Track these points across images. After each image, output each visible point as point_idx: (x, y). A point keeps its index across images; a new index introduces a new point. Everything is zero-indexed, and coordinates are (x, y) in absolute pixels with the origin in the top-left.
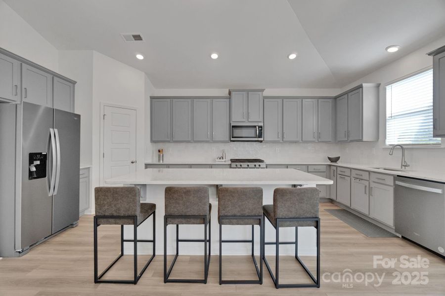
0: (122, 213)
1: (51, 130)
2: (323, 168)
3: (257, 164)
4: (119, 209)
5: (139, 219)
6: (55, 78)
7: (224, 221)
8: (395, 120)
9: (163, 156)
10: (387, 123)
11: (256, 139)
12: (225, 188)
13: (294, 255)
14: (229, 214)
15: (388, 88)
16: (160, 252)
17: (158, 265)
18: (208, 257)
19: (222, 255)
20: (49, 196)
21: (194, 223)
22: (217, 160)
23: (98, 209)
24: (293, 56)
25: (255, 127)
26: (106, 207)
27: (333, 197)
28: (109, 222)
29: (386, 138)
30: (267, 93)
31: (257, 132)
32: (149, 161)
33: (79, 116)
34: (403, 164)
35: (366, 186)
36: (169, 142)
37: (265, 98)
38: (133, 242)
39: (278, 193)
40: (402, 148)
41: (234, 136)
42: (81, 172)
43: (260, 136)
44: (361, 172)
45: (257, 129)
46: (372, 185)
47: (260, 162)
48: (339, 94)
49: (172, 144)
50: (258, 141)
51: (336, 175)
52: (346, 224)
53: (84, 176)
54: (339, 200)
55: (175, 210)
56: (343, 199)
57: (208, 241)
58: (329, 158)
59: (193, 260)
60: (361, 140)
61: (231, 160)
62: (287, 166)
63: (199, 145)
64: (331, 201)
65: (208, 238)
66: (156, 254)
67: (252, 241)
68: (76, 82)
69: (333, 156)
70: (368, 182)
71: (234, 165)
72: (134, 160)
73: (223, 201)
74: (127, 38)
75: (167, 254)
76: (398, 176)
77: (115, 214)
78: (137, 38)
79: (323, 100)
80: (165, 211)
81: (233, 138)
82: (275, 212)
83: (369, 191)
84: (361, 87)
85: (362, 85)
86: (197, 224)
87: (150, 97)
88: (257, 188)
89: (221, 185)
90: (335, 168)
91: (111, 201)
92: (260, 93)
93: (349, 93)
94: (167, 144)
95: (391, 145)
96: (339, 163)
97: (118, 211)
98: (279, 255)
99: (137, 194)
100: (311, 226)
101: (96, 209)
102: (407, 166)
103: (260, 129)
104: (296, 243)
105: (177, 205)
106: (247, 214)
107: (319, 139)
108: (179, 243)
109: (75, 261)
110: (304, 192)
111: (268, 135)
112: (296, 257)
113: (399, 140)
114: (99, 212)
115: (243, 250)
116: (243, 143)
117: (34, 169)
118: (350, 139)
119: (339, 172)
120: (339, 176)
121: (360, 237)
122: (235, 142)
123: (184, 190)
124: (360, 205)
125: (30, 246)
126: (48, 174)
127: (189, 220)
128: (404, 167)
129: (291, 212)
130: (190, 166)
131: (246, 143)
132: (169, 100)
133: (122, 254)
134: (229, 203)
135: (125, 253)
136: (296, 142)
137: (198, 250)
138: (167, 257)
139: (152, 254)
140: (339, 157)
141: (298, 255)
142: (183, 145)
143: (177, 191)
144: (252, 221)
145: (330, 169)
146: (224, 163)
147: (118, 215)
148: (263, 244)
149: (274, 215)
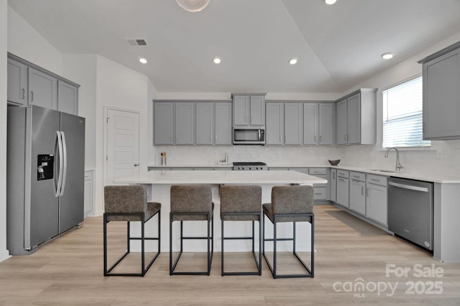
0: (131, 210)
1: (58, 132)
2: (324, 171)
3: (259, 167)
4: (127, 207)
5: (147, 216)
6: (59, 81)
7: (225, 217)
8: (392, 123)
9: (165, 159)
10: (384, 127)
11: (259, 143)
12: (227, 186)
13: (292, 251)
14: (230, 211)
15: (385, 93)
16: (165, 249)
17: (164, 261)
18: (210, 253)
19: (224, 251)
20: (56, 196)
21: (198, 220)
22: (219, 163)
23: (108, 206)
24: (293, 62)
25: (257, 130)
26: (115, 205)
27: (333, 199)
28: (118, 218)
29: (382, 141)
30: (269, 97)
31: (260, 135)
32: (152, 164)
33: (83, 119)
34: (398, 166)
35: (362, 187)
36: (171, 145)
37: (267, 102)
38: (141, 240)
39: (276, 191)
40: (397, 150)
41: (237, 139)
42: (86, 174)
43: (262, 139)
44: (358, 173)
45: (259, 133)
46: (369, 186)
47: (261, 165)
48: (338, 98)
49: (175, 147)
50: (260, 144)
51: (335, 178)
52: (344, 224)
53: (88, 178)
54: (339, 202)
55: (180, 207)
56: (342, 201)
57: (211, 238)
58: (330, 161)
59: (196, 256)
60: (359, 144)
61: (233, 163)
62: (288, 169)
63: (202, 148)
64: (332, 203)
65: (211, 236)
66: (161, 251)
67: (253, 238)
68: (80, 86)
69: (333, 159)
70: (365, 183)
71: (236, 167)
72: (137, 163)
73: (225, 198)
74: (131, 42)
75: (173, 251)
76: (391, 177)
77: (124, 211)
78: (141, 42)
79: (324, 104)
80: (171, 208)
81: (236, 142)
82: (272, 208)
83: (366, 192)
84: (359, 92)
85: (360, 90)
86: (200, 220)
87: (153, 100)
88: (256, 186)
89: (223, 184)
90: (335, 171)
91: (120, 198)
92: (262, 97)
93: (348, 97)
94: (170, 147)
95: (387, 148)
96: (339, 166)
97: (126, 208)
98: (277, 251)
99: (145, 193)
100: (305, 221)
101: (105, 206)
102: (401, 168)
103: (262, 132)
104: (294, 239)
105: (182, 203)
106: (247, 211)
107: (320, 143)
108: (183, 240)
109: (83, 258)
110: (300, 189)
111: (270, 138)
112: (294, 253)
113: (395, 143)
114: (108, 210)
115: (244, 247)
116: (245, 146)
117: (42, 170)
118: (350, 142)
119: (338, 175)
120: (338, 178)
121: (356, 235)
122: (238, 146)
123: (189, 189)
124: (357, 206)
125: (38, 245)
126: (55, 176)
127: (193, 216)
128: (398, 169)
129: (287, 208)
130: (193, 168)
131: (248, 146)
132: (172, 104)
133: (129, 252)
134: (231, 200)
135: (131, 250)
136: (297, 146)
137: (201, 247)
138: (173, 254)
139: (158, 251)
140: (339, 160)
141: (296, 251)
142: (186, 149)
143: (182, 189)
144: (251, 217)
145: (330, 171)
146: (226, 166)
147: (126, 212)
148: (263, 240)
149: (272, 212)
